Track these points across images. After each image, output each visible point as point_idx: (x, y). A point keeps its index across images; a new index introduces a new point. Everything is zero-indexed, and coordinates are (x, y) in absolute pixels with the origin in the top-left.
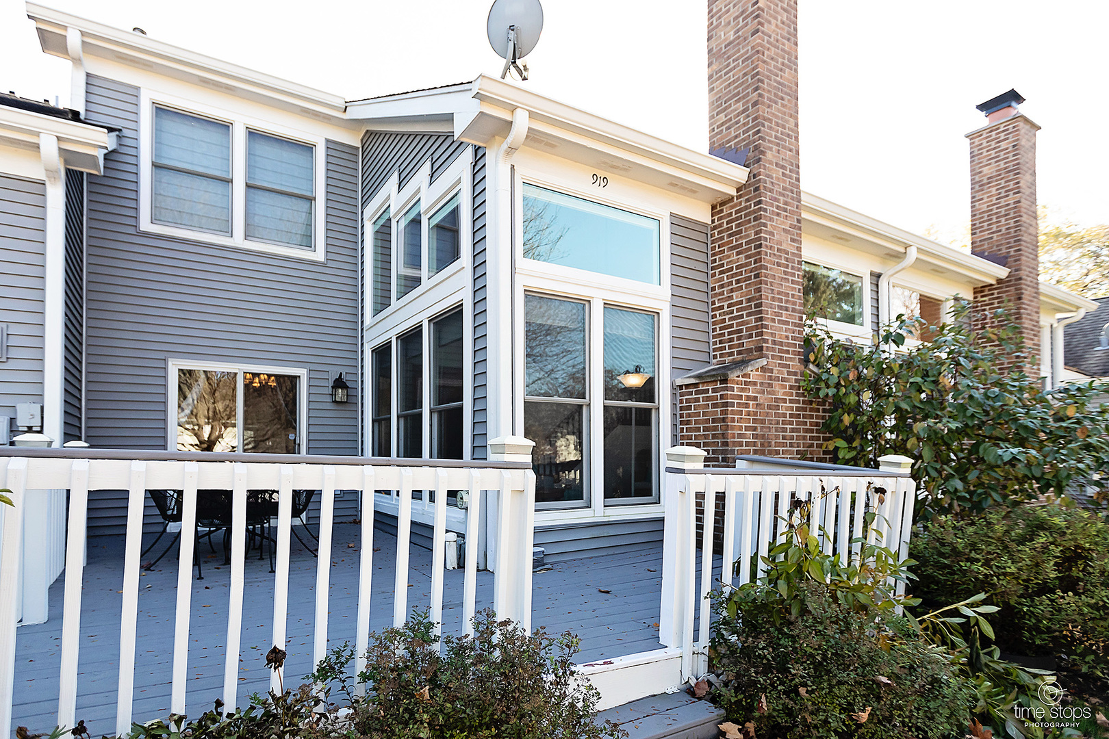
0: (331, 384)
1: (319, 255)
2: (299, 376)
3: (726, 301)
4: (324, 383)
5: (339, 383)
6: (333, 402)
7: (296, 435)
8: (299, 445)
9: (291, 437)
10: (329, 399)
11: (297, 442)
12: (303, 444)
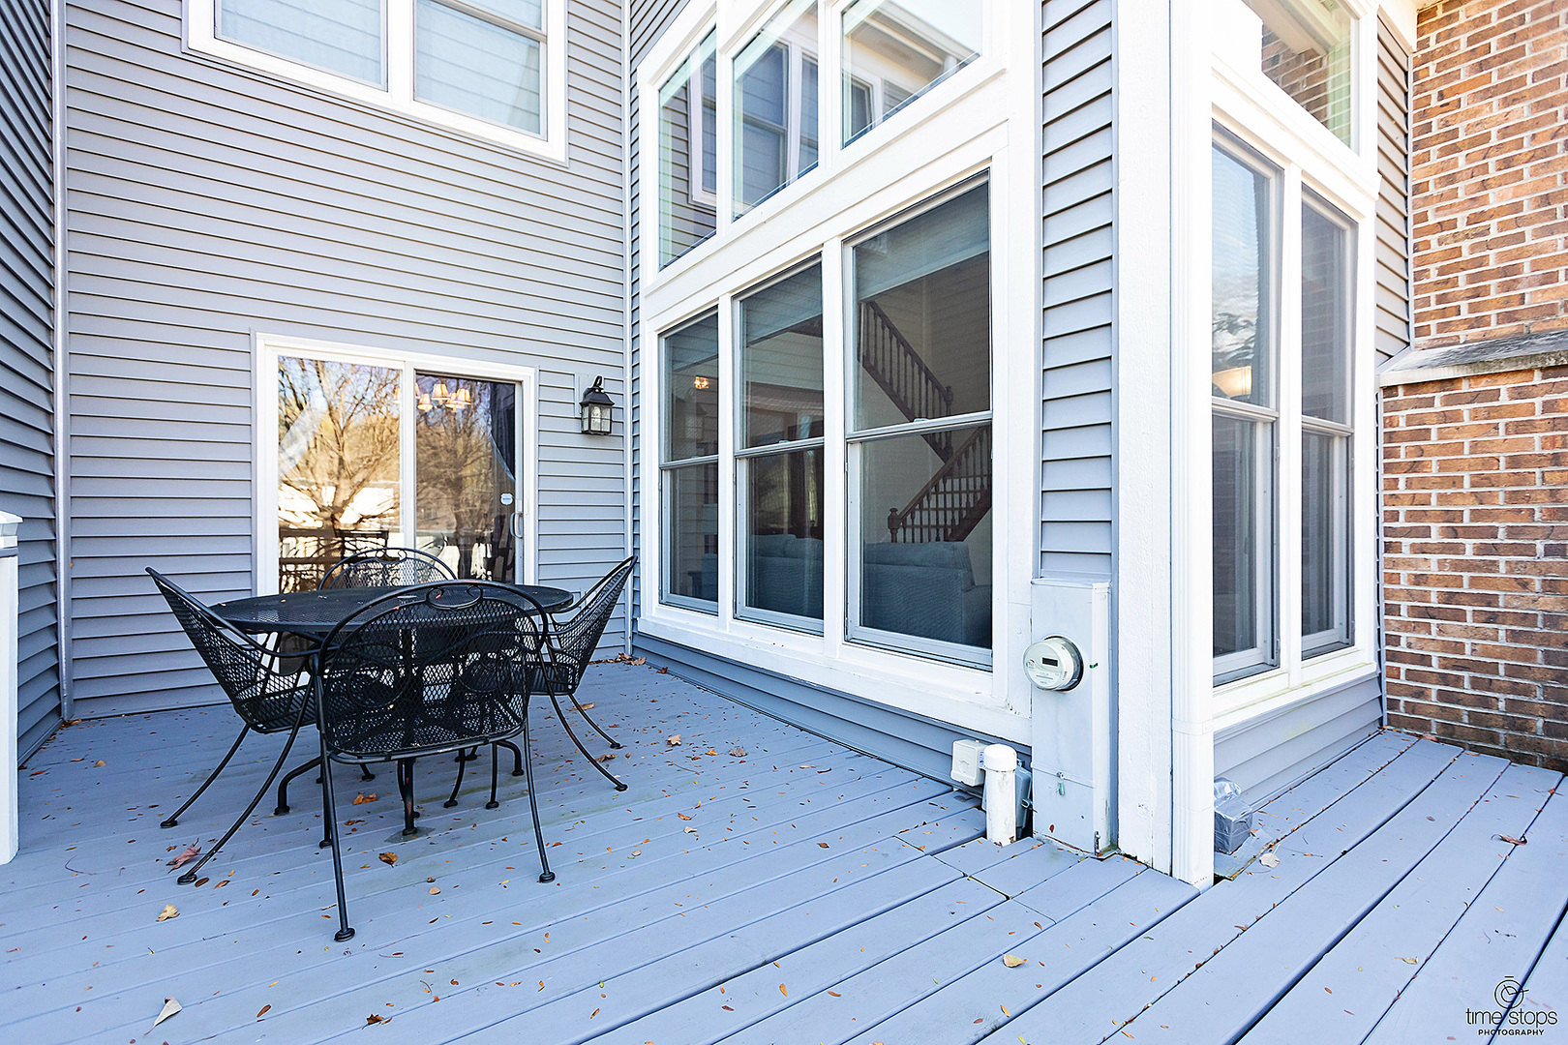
0: (579, 398)
1: (555, 147)
2: (521, 382)
3: (1462, 210)
4: (566, 396)
5: (596, 397)
6: (584, 432)
7: (514, 495)
8: (521, 515)
9: (506, 499)
10: (575, 426)
11: (518, 509)
12: (528, 513)
